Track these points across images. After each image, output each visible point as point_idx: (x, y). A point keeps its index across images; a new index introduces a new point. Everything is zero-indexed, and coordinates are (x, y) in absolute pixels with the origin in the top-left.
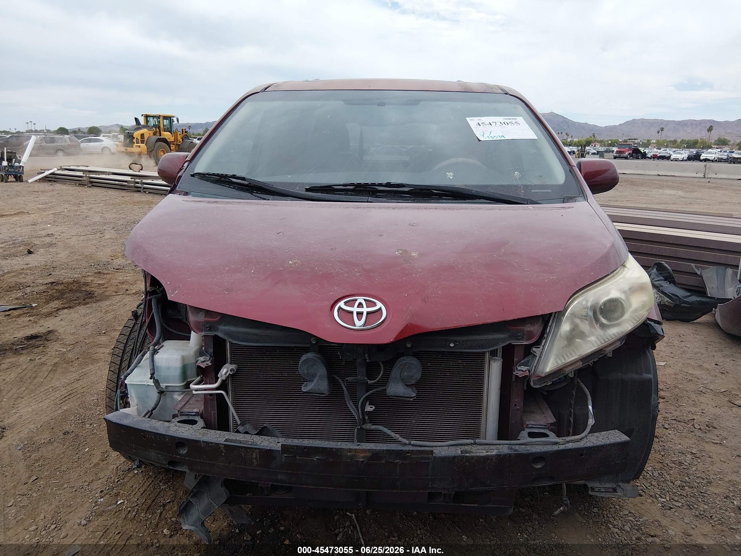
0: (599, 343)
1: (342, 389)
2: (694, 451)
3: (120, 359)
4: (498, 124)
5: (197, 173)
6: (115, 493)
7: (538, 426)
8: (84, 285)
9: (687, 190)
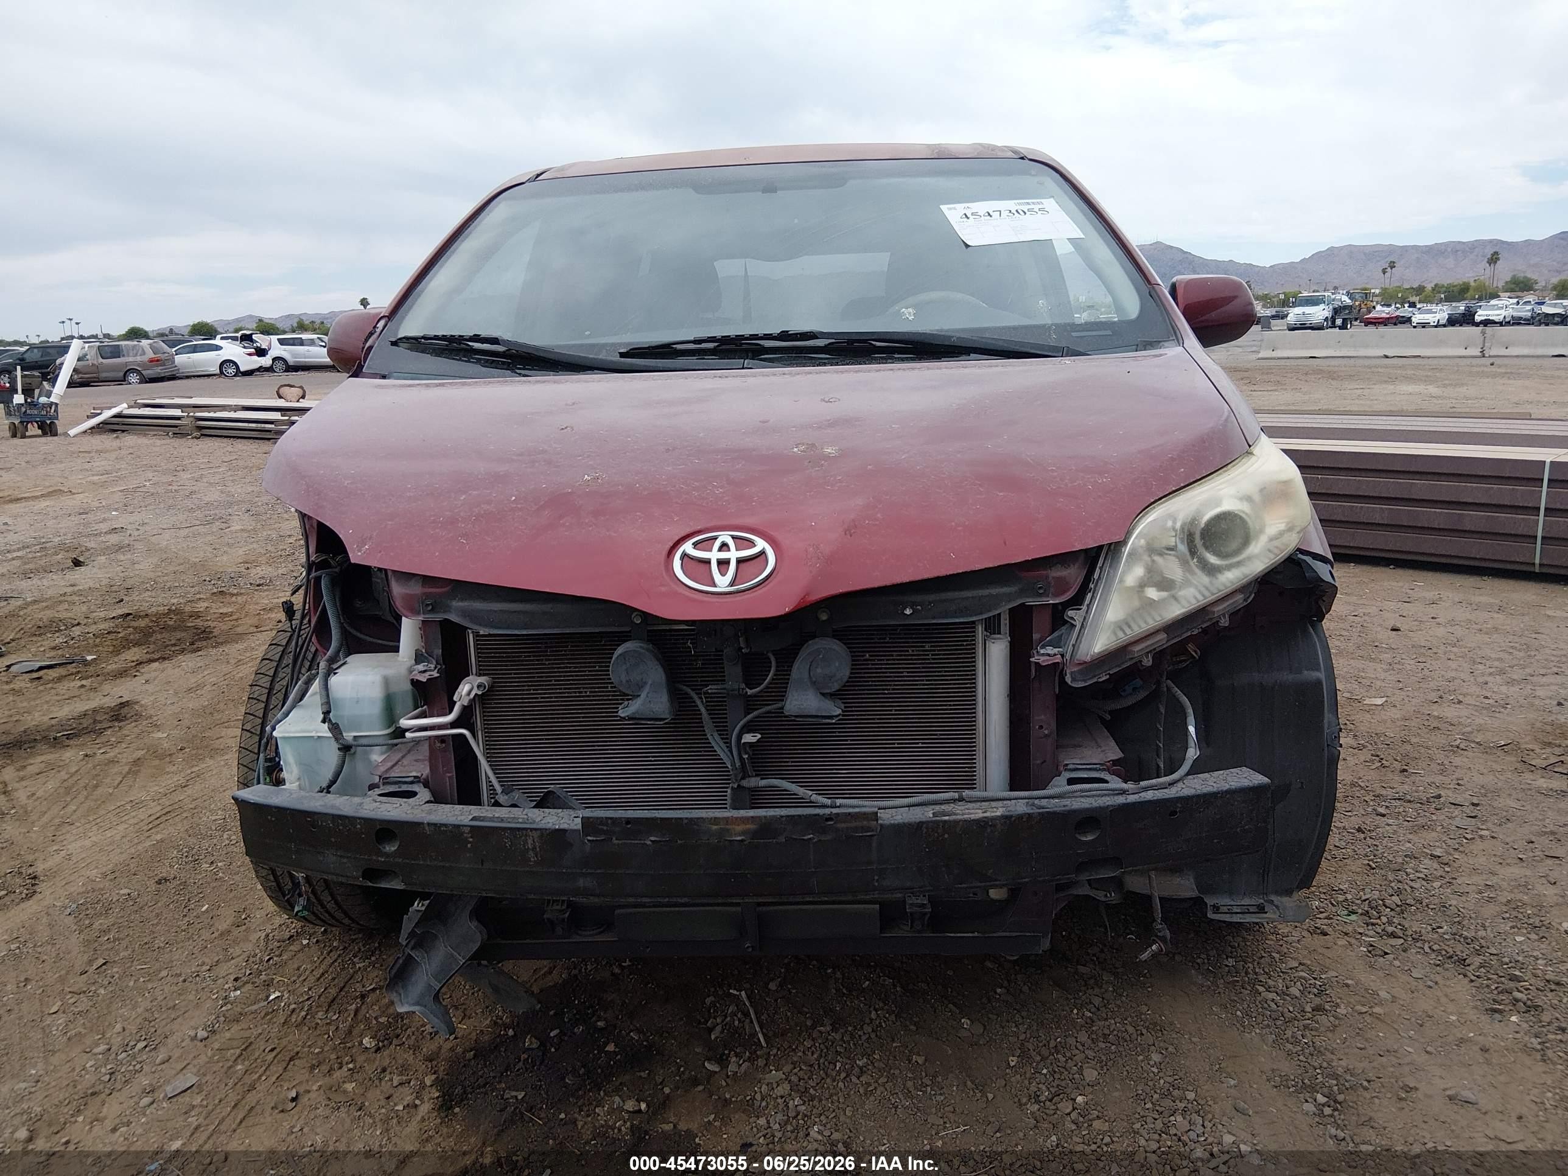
0: (1200, 598)
1: (699, 710)
2: (1438, 852)
3: (263, 705)
4: (1005, 214)
5: (404, 338)
6: (265, 981)
7: (1088, 767)
8: (191, 617)
9: (1447, 382)
